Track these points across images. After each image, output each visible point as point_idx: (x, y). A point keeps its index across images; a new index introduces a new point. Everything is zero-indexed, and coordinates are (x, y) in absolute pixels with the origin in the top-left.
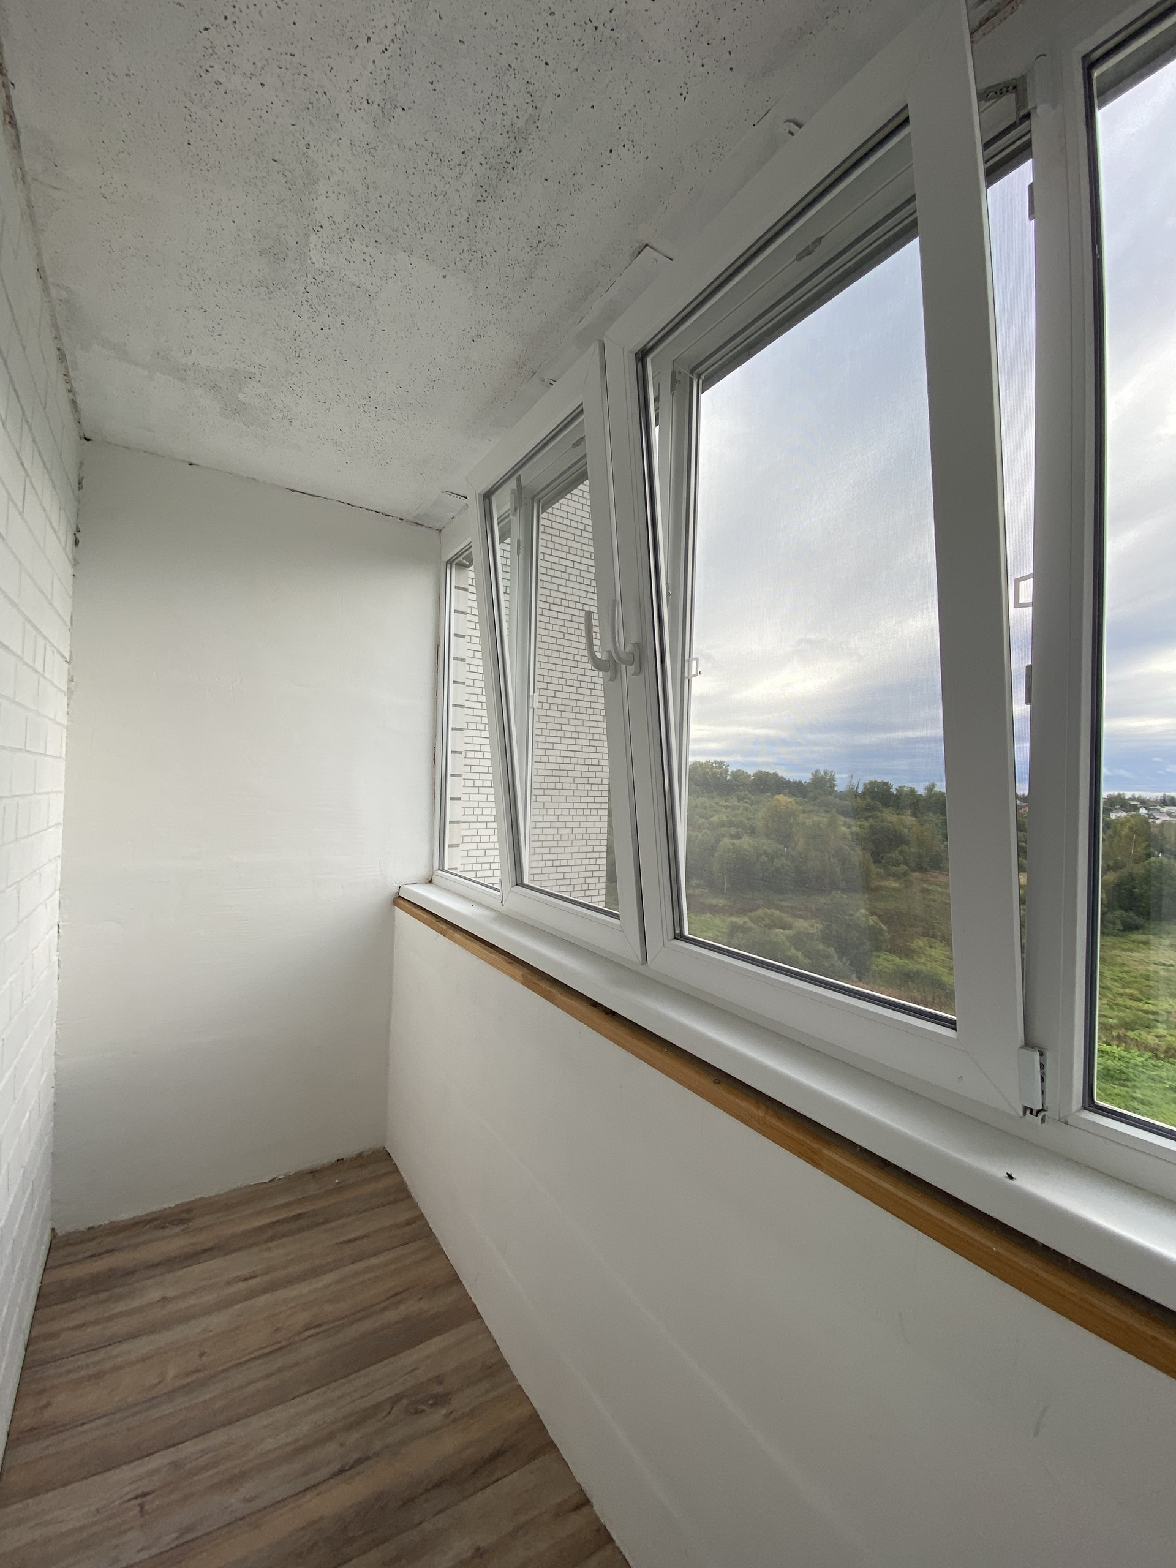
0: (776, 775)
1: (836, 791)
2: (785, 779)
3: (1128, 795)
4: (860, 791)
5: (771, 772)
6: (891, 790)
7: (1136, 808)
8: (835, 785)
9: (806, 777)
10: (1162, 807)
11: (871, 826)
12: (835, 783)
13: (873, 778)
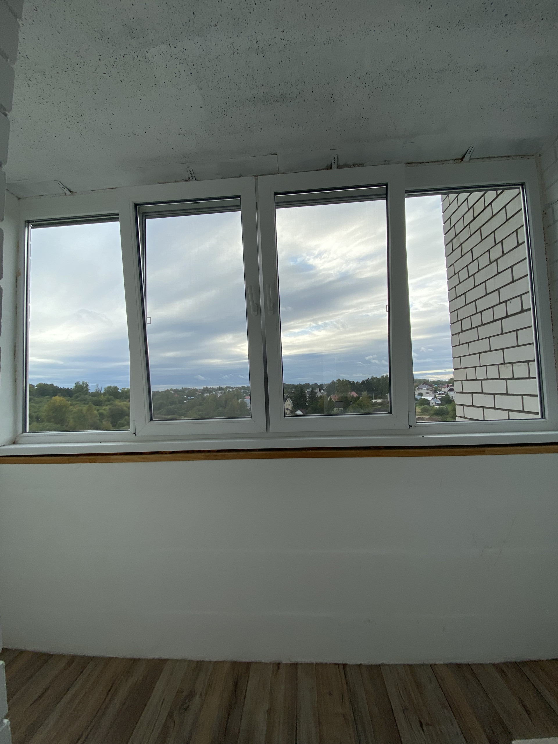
0: (52, 385)
1: (90, 392)
2: (58, 387)
3: (209, 387)
4: (102, 392)
5: (49, 384)
6: (118, 390)
7: (212, 392)
8: (89, 389)
9: (71, 386)
10: (219, 391)
11: (110, 409)
12: (88, 388)
13: (109, 385)
